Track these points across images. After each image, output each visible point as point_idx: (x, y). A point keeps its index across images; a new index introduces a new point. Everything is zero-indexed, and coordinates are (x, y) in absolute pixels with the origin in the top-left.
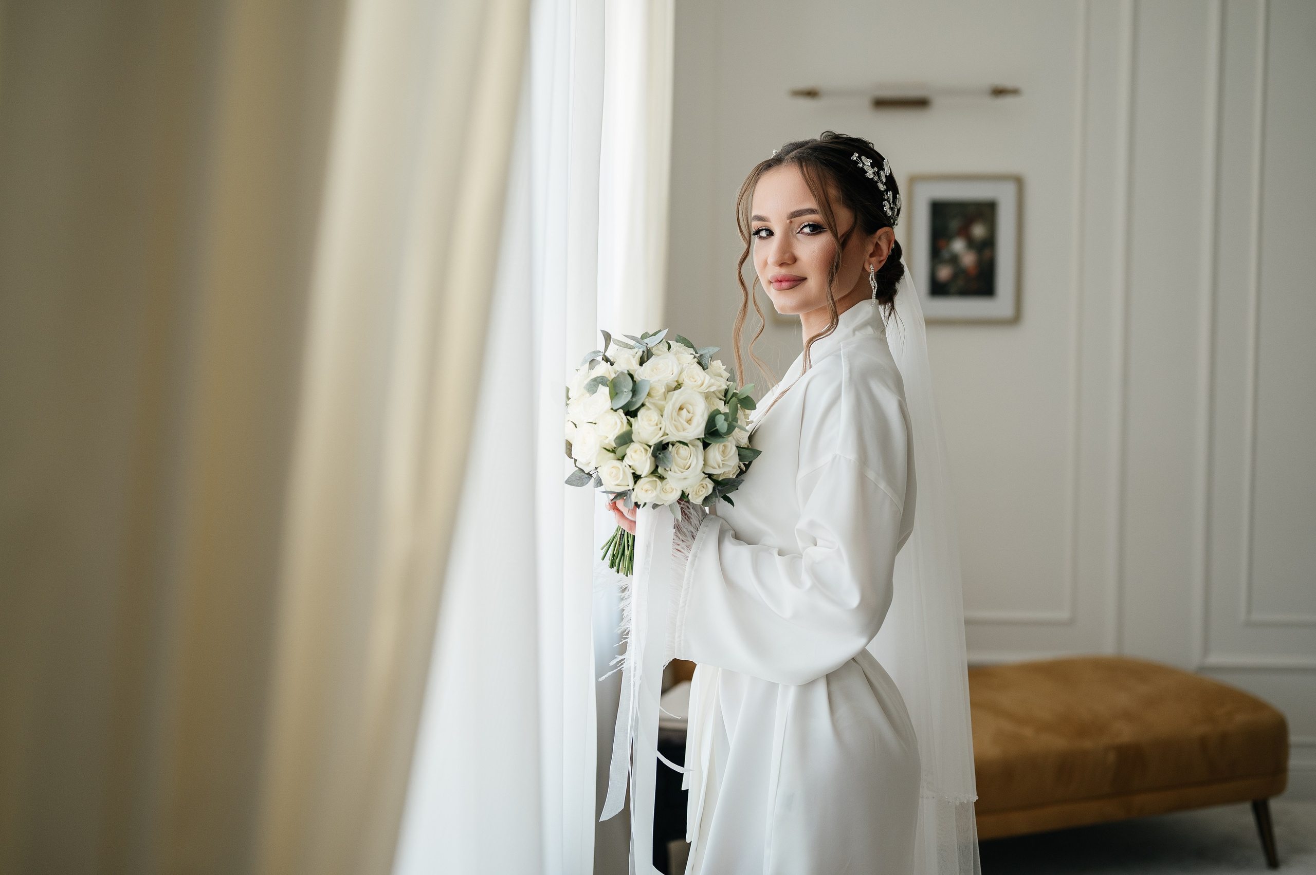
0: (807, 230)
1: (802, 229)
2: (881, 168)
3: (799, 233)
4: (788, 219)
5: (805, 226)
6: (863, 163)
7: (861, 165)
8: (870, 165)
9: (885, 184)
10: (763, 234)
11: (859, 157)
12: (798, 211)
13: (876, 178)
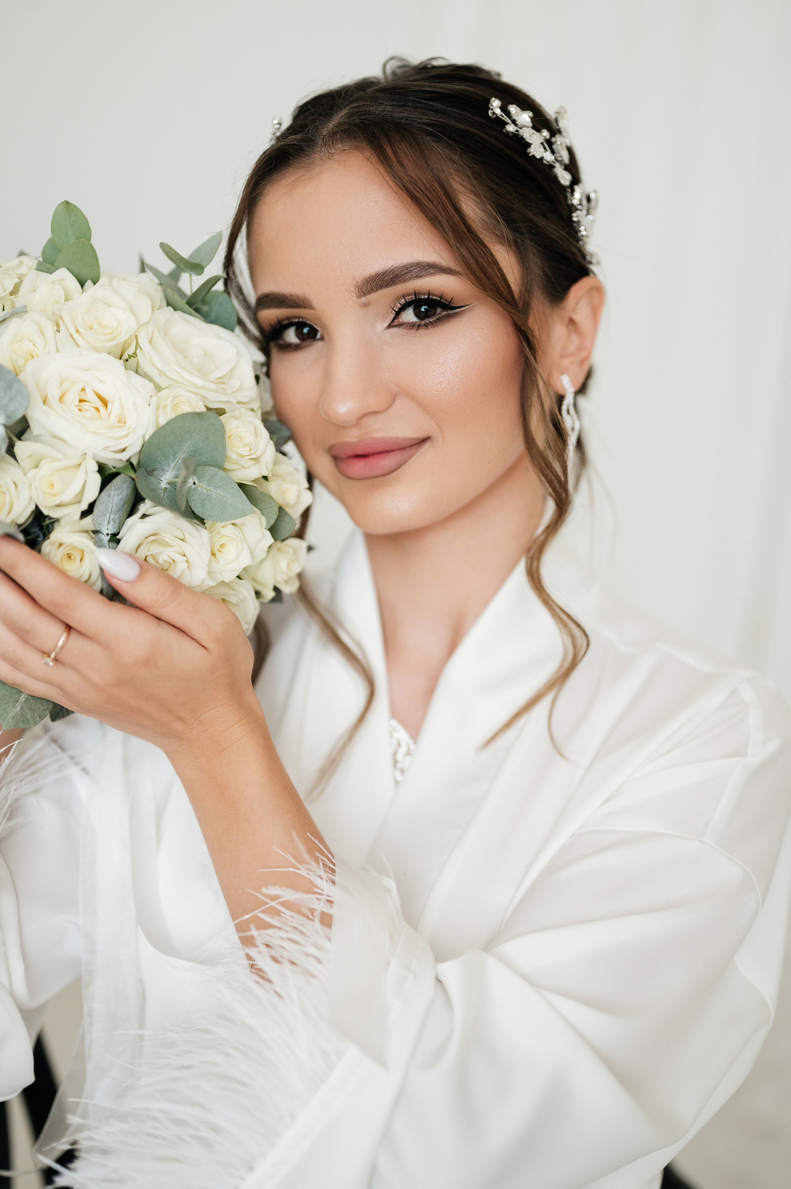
0: (409, 316)
1: (398, 314)
2: (555, 131)
3: (390, 326)
4: (359, 297)
5: (403, 308)
6: (514, 122)
7: (511, 128)
8: (531, 125)
9: (567, 168)
10: (291, 336)
11: (504, 108)
12: (384, 274)
13: (548, 157)
